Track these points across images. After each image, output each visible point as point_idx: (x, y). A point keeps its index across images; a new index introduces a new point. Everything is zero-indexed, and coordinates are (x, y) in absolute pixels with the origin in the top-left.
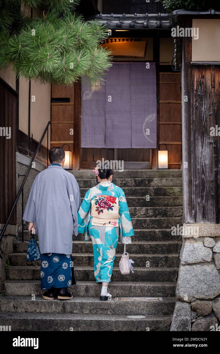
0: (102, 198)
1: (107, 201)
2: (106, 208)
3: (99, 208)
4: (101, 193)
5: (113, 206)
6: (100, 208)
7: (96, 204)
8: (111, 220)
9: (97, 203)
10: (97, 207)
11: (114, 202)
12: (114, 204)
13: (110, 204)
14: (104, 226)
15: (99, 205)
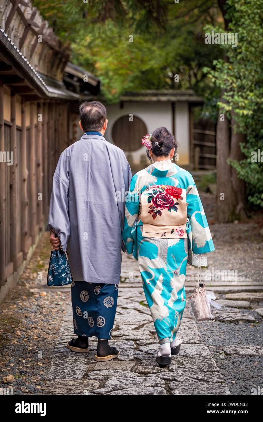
0: (159, 190)
1: (167, 195)
3: (154, 208)
4: (156, 181)
5: (177, 204)
7: (149, 202)
11: (178, 196)
12: (179, 201)
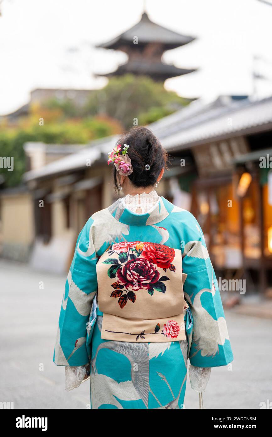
0: (131, 252)
1: (145, 262)
2: (145, 285)
3: (122, 287)
4: (127, 233)
5: (165, 278)
6: (127, 285)
7: (112, 276)
8: (161, 322)
9: (115, 271)
10: (115, 285)
11: (167, 265)
12: (168, 273)
13: (157, 273)
14: (140, 340)
15: (123, 277)
